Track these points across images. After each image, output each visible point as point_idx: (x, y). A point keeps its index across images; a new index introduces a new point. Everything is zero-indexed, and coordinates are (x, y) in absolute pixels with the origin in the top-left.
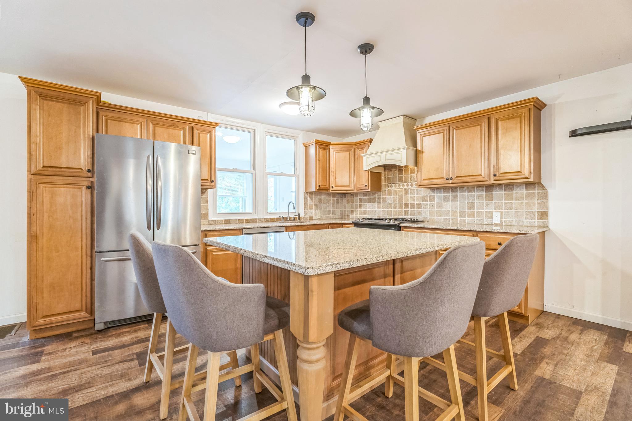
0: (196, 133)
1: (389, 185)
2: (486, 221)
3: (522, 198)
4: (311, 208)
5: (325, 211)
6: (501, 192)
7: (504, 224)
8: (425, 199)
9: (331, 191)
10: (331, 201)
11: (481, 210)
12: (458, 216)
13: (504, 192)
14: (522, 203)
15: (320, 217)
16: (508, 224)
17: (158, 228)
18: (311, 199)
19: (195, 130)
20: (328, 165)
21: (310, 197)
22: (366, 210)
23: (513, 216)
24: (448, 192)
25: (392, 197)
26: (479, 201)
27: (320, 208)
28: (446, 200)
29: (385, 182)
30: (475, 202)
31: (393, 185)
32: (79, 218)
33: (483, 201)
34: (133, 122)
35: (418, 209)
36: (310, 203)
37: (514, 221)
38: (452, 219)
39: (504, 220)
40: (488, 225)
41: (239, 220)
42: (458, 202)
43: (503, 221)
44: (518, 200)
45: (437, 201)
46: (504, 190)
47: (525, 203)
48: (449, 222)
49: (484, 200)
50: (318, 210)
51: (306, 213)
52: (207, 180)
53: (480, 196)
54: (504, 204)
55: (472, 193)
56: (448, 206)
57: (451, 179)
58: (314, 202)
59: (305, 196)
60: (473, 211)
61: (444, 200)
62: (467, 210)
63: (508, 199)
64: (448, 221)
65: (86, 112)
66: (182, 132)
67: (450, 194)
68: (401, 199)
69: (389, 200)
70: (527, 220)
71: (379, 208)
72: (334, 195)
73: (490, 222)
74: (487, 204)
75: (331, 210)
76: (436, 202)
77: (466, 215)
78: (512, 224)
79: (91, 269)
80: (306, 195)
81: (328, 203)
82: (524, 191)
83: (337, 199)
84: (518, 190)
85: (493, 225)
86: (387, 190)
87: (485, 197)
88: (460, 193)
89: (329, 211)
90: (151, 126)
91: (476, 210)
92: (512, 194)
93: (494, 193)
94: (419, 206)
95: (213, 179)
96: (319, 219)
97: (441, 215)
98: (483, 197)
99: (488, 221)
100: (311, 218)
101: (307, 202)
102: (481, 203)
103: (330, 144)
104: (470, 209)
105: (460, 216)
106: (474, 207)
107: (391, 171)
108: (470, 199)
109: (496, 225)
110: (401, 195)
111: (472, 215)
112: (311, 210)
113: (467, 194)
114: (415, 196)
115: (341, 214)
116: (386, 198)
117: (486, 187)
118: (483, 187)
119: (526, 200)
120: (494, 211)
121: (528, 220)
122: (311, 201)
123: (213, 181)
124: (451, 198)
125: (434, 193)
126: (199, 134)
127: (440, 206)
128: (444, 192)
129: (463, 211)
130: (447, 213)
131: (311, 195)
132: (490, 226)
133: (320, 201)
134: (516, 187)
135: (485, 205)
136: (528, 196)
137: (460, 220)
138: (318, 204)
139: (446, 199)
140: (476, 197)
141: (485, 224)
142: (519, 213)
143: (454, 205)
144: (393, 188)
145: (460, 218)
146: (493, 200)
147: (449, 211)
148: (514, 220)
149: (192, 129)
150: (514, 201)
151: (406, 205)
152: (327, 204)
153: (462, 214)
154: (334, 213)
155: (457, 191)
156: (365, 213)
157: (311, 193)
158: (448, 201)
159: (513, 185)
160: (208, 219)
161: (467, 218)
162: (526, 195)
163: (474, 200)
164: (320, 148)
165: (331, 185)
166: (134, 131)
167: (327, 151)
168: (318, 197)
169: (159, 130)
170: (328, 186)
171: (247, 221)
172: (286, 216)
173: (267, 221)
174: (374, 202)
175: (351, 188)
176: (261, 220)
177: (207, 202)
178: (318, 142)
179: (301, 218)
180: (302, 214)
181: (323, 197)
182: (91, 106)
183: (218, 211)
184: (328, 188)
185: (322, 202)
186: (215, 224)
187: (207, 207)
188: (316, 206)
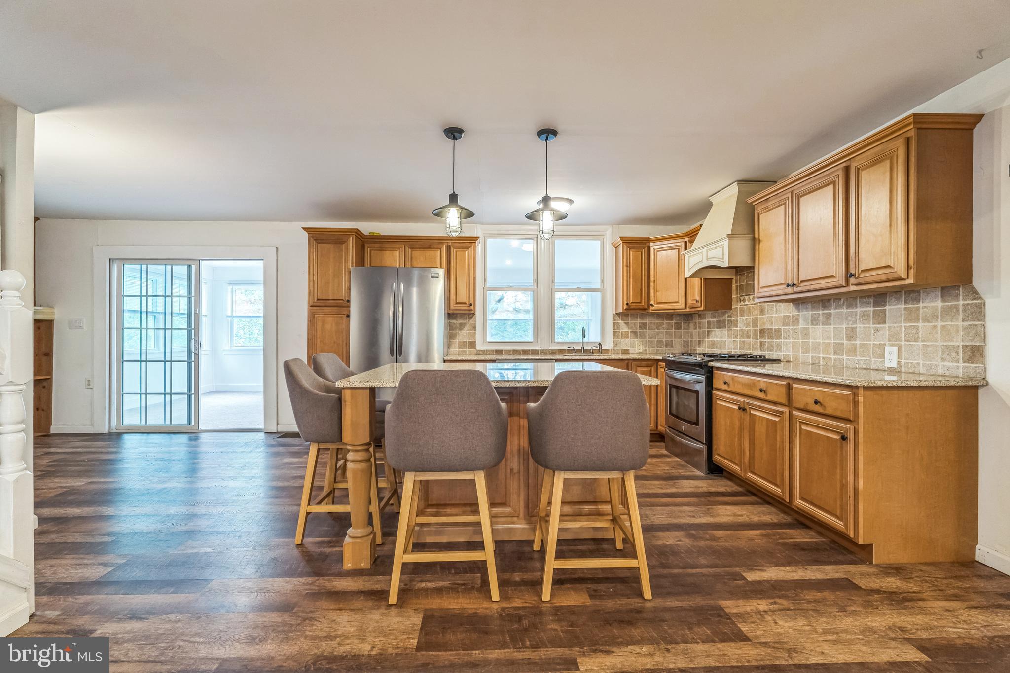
0: (453, 251)
1: (742, 298)
2: (875, 363)
3: (935, 317)
4: (626, 336)
5: (652, 342)
6: (899, 306)
7: (903, 370)
8: (786, 321)
9: (651, 311)
10: (665, 326)
11: (867, 341)
12: (831, 353)
13: (903, 306)
14: (935, 327)
15: (641, 351)
16: (911, 371)
17: (400, 355)
18: (625, 323)
19: (452, 248)
20: (644, 273)
21: (622, 320)
22: (714, 341)
23: (919, 354)
24: (818, 309)
25: (744, 318)
26: (863, 324)
27: (642, 336)
28: (815, 323)
29: (737, 294)
30: (858, 326)
31: (746, 298)
33: (870, 324)
34: (393, 249)
35: (778, 339)
36: (623, 328)
37: (921, 365)
38: (823, 358)
39: (903, 361)
40: (877, 372)
41: (514, 350)
42: (832, 327)
43: (903, 364)
44: (928, 321)
45: (802, 325)
46: (903, 302)
47: (939, 328)
48: (819, 363)
49: (872, 322)
50: (639, 340)
51: (615, 344)
52: (465, 303)
53: (864, 315)
54: (904, 329)
55: (853, 308)
56: (820, 334)
57: (793, 285)
58: (632, 328)
59: (614, 319)
60: (853, 344)
61: (812, 324)
62: (845, 342)
63: (910, 321)
64: (817, 362)
65: (347, 248)
66: (439, 252)
67: (821, 312)
68: (755, 322)
69: (743, 322)
70: (943, 363)
71: (729, 337)
72: (660, 315)
73: (880, 367)
74: (876, 331)
75: (664, 340)
76: (800, 327)
77: (843, 351)
78: (916, 371)
80: (617, 318)
81: (658, 329)
82: (939, 304)
83: (675, 323)
84: (927, 300)
85: (885, 371)
86: (739, 306)
87: (873, 317)
88: (836, 309)
89: (660, 342)
90: (409, 252)
91: (858, 342)
92: (918, 309)
93: (887, 307)
94: (778, 333)
95: (472, 302)
96: (640, 353)
97: (807, 351)
98: (869, 316)
99: (878, 364)
100: (626, 351)
101: (619, 328)
102: (867, 327)
103: (649, 240)
104: (850, 340)
105: (835, 353)
106: (856, 335)
107: (744, 274)
108: (850, 321)
109: (891, 371)
110: (755, 315)
111: (852, 351)
112: (627, 340)
113: (845, 310)
114: (772, 317)
115: (684, 346)
116: (737, 319)
117: (875, 296)
118: (869, 297)
119: (942, 320)
120: (887, 343)
121: (945, 363)
122: (625, 326)
123: (471, 305)
124: (821, 318)
125: (799, 311)
126: (456, 252)
127: (806, 333)
128: (813, 308)
129: (839, 343)
130: (816, 347)
131: (625, 318)
132: (881, 372)
133: (643, 326)
134: (925, 294)
135: (872, 332)
136: (946, 311)
137: (835, 360)
138: (638, 330)
139: (814, 321)
140: (858, 317)
141: (873, 370)
142: (930, 348)
143: (826, 331)
144: (747, 303)
145: (834, 357)
146: (885, 322)
147: (819, 344)
148: (921, 362)
149: (449, 248)
150: (920, 324)
151: (762, 331)
152: (656, 330)
153: (838, 349)
154: (669, 344)
155: (830, 306)
156: (713, 344)
157: (618, 314)
158: (817, 324)
159: (919, 292)
160: (475, 348)
161: (845, 357)
162: (942, 312)
163: (855, 322)
164: (630, 248)
165: (652, 302)
166: (394, 258)
167: (644, 251)
168: (639, 321)
169: (417, 254)
170: (644, 304)
171: (525, 352)
172: (579, 347)
173: (553, 352)
174: (724, 327)
175: (681, 305)
176: (544, 352)
177: (475, 328)
178: (625, 240)
179: (607, 351)
180: (608, 345)
181: (648, 320)
182: (351, 242)
183: (489, 339)
184: (646, 306)
185: (646, 328)
186: (484, 354)
187: (475, 334)
188: (635, 334)
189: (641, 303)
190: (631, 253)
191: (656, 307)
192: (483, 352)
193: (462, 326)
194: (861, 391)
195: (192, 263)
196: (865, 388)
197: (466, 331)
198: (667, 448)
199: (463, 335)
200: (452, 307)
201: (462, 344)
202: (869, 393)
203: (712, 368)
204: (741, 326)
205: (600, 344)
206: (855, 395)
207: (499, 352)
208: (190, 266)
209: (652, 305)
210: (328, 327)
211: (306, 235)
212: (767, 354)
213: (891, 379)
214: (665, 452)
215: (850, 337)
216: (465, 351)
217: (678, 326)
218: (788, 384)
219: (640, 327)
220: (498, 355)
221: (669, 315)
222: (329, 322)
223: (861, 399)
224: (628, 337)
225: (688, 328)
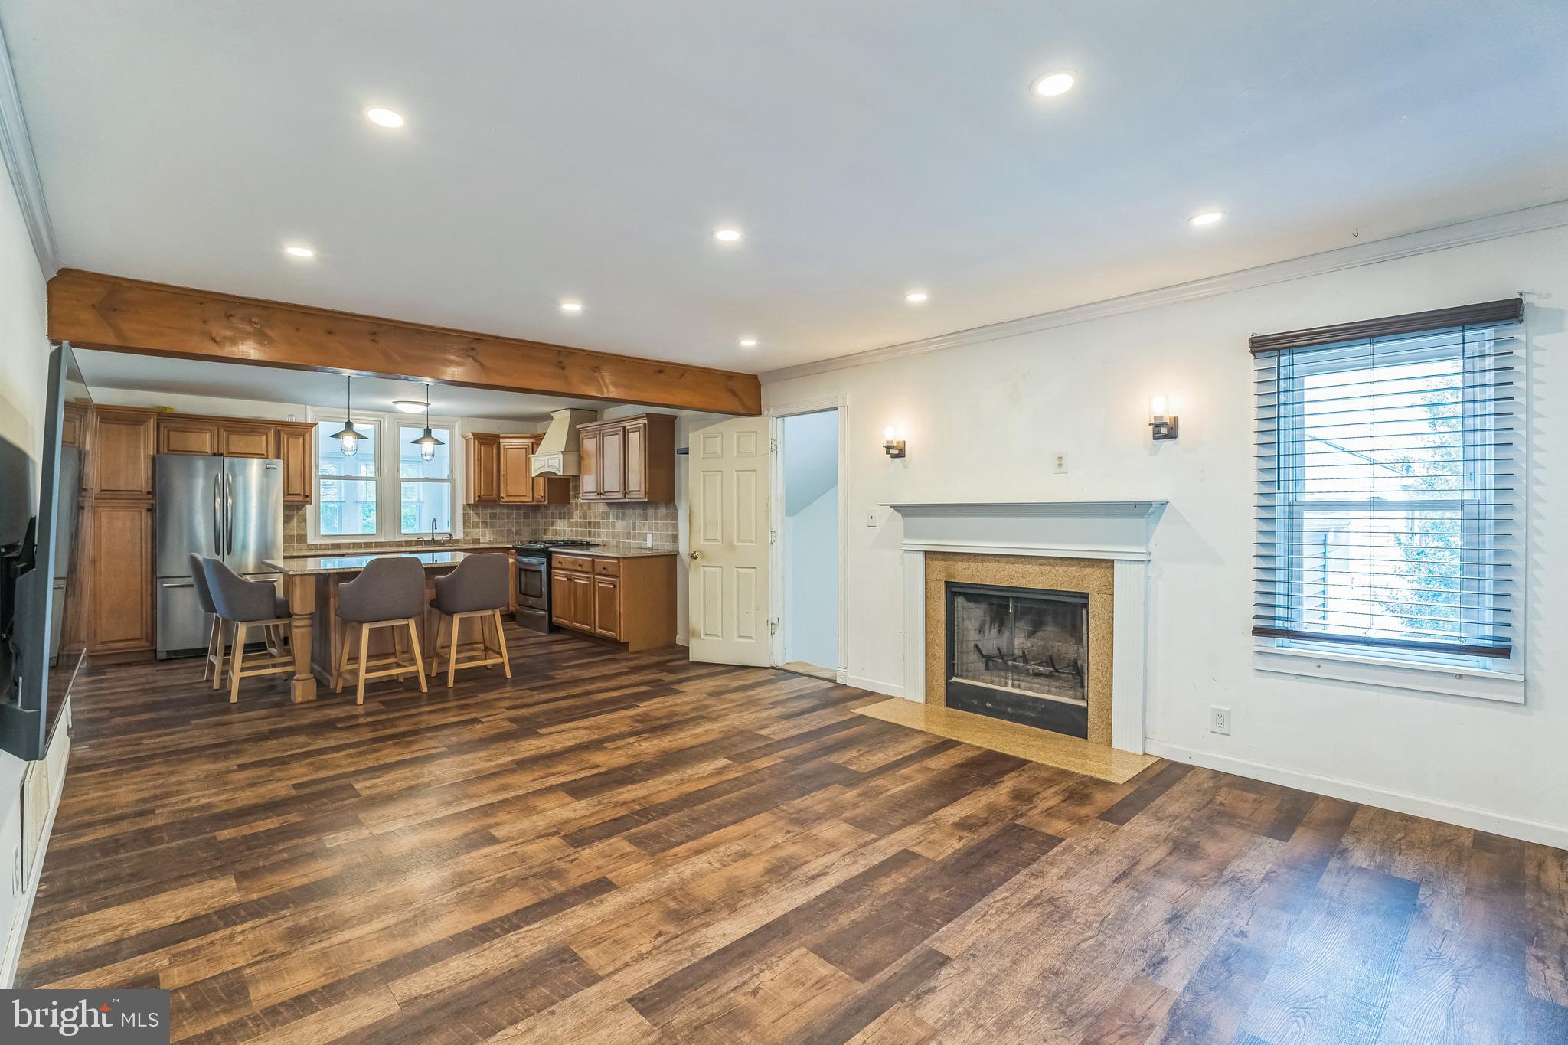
0: (284, 437)
1: (575, 496)
2: (643, 543)
3: (663, 517)
4: (476, 526)
5: (502, 531)
8: (603, 516)
9: (501, 503)
11: (639, 530)
12: (625, 538)
14: (663, 523)
15: (492, 540)
16: (655, 547)
17: (229, 553)
18: (476, 514)
19: (282, 434)
20: (495, 466)
21: (473, 511)
22: (556, 529)
23: (658, 538)
24: (619, 509)
25: (578, 511)
26: (637, 520)
27: (493, 526)
28: (618, 519)
29: (573, 491)
31: (578, 497)
32: (139, 541)
33: (640, 521)
34: (201, 431)
35: (597, 530)
36: (474, 518)
37: (659, 544)
38: (622, 542)
41: (354, 543)
42: (626, 522)
43: (653, 543)
44: (661, 520)
45: (613, 520)
46: (654, 509)
47: (665, 524)
48: (621, 545)
49: (642, 519)
50: (489, 529)
51: (466, 534)
52: (299, 495)
53: (639, 515)
54: (653, 524)
55: (633, 511)
56: (621, 526)
57: (604, 494)
58: (482, 518)
59: (464, 510)
63: (655, 519)
65: (146, 431)
66: (265, 437)
67: (620, 512)
68: (585, 515)
69: (577, 515)
71: (567, 527)
72: (509, 506)
73: (645, 545)
74: (642, 524)
75: (513, 529)
76: (611, 521)
77: (630, 537)
78: (657, 547)
79: (152, 595)
80: (468, 509)
81: (508, 519)
82: (664, 510)
83: (524, 513)
84: (661, 508)
85: (647, 547)
86: (575, 502)
87: (643, 516)
88: (628, 510)
89: (509, 531)
90: (224, 434)
91: (636, 531)
92: (658, 513)
93: (648, 511)
94: (598, 525)
95: (308, 493)
96: (490, 542)
97: (613, 538)
98: (641, 515)
100: (476, 541)
101: (469, 518)
102: (638, 523)
103: (499, 437)
105: (627, 538)
106: (636, 527)
107: (574, 481)
109: (650, 549)
110: (584, 509)
111: (634, 538)
112: (477, 530)
115: (531, 534)
116: (573, 512)
119: (665, 519)
120: (648, 531)
121: (666, 542)
122: (475, 516)
123: (307, 496)
124: (620, 516)
125: (611, 511)
126: (288, 438)
127: (614, 526)
129: (629, 532)
130: (618, 535)
132: (645, 548)
133: (493, 516)
134: (661, 505)
136: (666, 515)
137: (627, 542)
138: (489, 520)
140: (636, 517)
142: (662, 535)
146: (647, 520)
147: (619, 532)
148: (659, 541)
149: (278, 434)
150: (659, 522)
151: (590, 524)
152: (506, 520)
154: (518, 533)
155: (626, 508)
156: (556, 533)
157: (469, 505)
160: (306, 542)
161: (631, 540)
163: (634, 520)
164: (481, 444)
165: (502, 495)
166: (205, 441)
167: (495, 447)
168: (489, 511)
169: (233, 438)
170: (494, 496)
171: (367, 545)
172: (429, 538)
173: (399, 544)
174: (564, 518)
175: (528, 499)
176: (389, 544)
177: (307, 519)
178: (476, 435)
179: (457, 541)
180: (459, 535)
181: (498, 511)
182: (152, 423)
183: (324, 532)
184: (496, 498)
185: (496, 519)
186: (317, 549)
187: (305, 528)
188: (486, 524)
189: (491, 495)
190: (482, 448)
191: (506, 499)
192: (317, 547)
193: (288, 519)
194: (622, 560)
196: (624, 558)
197: (293, 524)
198: (518, 624)
199: (291, 528)
201: (289, 539)
203: (551, 552)
204: (576, 518)
205: (450, 535)
206: (619, 562)
207: (335, 546)
209: (502, 498)
212: (592, 540)
213: (649, 553)
214: (516, 627)
215: (634, 529)
216: (293, 547)
217: (526, 516)
218: (593, 560)
219: (491, 518)
220: (336, 549)
221: (518, 507)
223: (621, 564)
224: (478, 527)
225: (535, 517)
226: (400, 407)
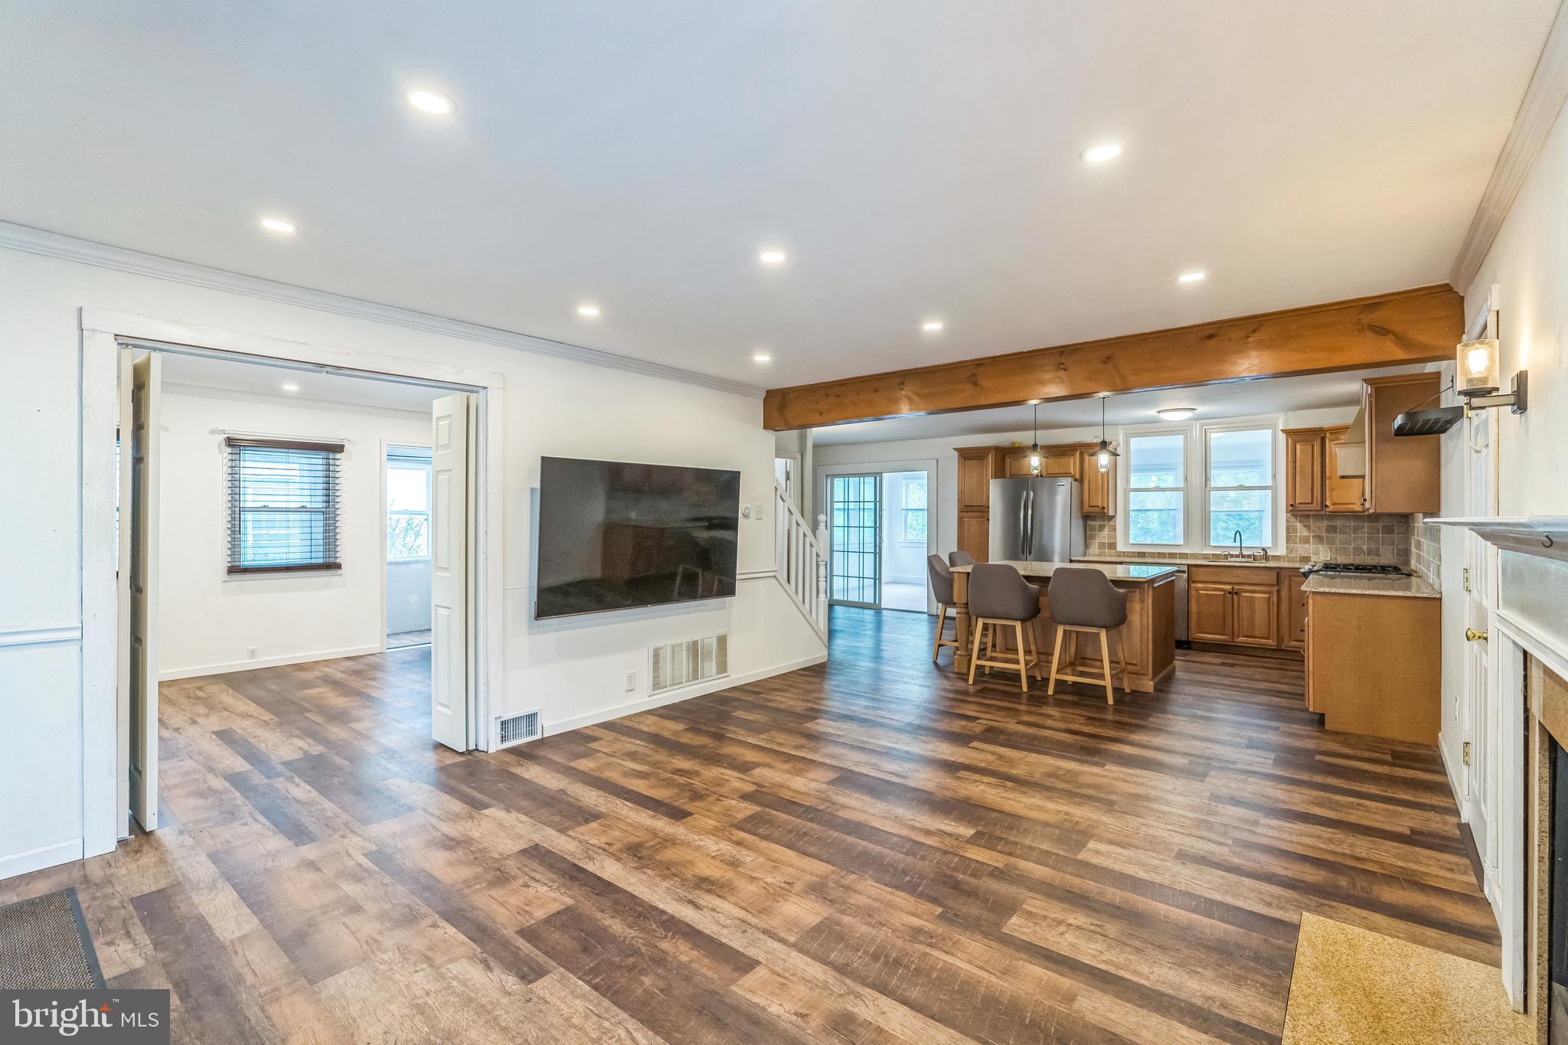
0: (1086, 457)
4: (1306, 540)
5: (1345, 548)
9: (1327, 512)
10: (1366, 529)
15: (1327, 559)
18: (1305, 526)
19: (1085, 453)
21: (1300, 522)
27: (1331, 541)
36: (1301, 530)
41: (1158, 553)
50: (1325, 545)
51: (1290, 550)
52: (1098, 506)
58: (1314, 531)
59: (1287, 521)
66: (1072, 459)
72: (1348, 517)
75: (1365, 547)
80: (1293, 519)
81: (1355, 534)
83: (1383, 526)
89: (1357, 549)
95: (1111, 504)
96: (1326, 561)
100: (1304, 559)
101: (1295, 531)
103: (1325, 433)
112: (1307, 546)
115: (1398, 555)
122: (1304, 529)
123: (1110, 507)
131: (1304, 519)
133: (1332, 529)
138: (1324, 534)
149: (1082, 454)
152: (1353, 535)
154: (1372, 553)
157: (1294, 515)
160: (1116, 550)
164: (1296, 442)
165: (1327, 503)
167: (1317, 444)
168: (1325, 523)
169: (1052, 461)
170: (1316, 504)
171: (1172, 556)
172: (1237, 552)
173: (1206, 557)
175: (1358, 508)
176: (1195, 556)
177: (1115, 529)
178: (1287, 432)
179: (1276, 558)
180: (1278, 550)
181: (1332, 523)
182: (991, 456)
183: (1131, 541)
184: (1319, 508)
185: (1335, 532)
186: (1124, 556)
187: (1115, 536)
188: (1319, 539)
189: (1312, 503)
190: (1298, 446)
191: (1331, 508)
192: (1124, 554)
193: (1101, 528)
194: (1310, 595)
195: (877, 476)
197: (1106, 532)
199: (1103, 536)
200: (1085, 510)
201: (1102, 546)
202: (1318, 597)
205: (1263, 549)
207: (1142, 555)
208: (875, 478)
209: (1326, 506)
210: (973, 529)
211: (956, 454)
216: (1105, 552)
217: (1388, 530)
219: (1328, 531)
220: (1141, 557)
222: (973, 525)
223: (1311, 601)
224: (1309, 542)
226: (1165, 416)
